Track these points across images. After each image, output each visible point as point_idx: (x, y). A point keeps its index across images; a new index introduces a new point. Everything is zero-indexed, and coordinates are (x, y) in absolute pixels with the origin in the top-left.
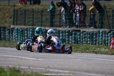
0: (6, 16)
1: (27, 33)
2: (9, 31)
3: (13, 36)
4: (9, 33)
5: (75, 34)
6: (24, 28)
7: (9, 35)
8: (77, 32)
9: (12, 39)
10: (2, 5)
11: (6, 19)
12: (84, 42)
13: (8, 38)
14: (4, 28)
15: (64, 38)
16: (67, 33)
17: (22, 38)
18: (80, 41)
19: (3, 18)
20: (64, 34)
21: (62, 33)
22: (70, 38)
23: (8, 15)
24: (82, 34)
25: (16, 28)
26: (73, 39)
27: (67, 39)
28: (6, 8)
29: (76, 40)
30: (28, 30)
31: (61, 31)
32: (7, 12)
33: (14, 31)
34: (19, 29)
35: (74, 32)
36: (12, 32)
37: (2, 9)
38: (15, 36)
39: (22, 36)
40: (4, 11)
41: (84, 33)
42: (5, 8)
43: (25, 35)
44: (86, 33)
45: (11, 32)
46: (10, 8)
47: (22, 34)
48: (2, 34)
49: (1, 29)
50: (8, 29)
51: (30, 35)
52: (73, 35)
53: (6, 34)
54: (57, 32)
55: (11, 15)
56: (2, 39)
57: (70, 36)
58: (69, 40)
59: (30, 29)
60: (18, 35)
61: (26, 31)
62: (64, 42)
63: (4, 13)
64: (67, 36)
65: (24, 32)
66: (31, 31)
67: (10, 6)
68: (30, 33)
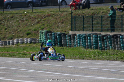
0: (57, 21)
2: (69, 37)
3: (75, 42)
4: (70, 39)
6: (87, 34)
7: (70, 41)
9: (74, 45)
10: (53, 11)
11: (58, 24)
13: (69, 44)
14: (65, 35)
17: (85, 44)
19: (55, 23)
23: (60, 20)
30: (91, 36)
32: (59, 18)
33: (75, 37)
34: (81, 35)
36: (74, 38)
37: (54, 15)
38: (77, 42)
39: (85, 42)
42: (56, 14)
43: (88, 41)
45: (72, 38)
46: (61, 13)
47: (85, 40)
48: (63, 41)
49: (62, 36)
50: (68, 35)
51: (93, 41)
53: (66, 40)
54: (123, 37)
55: (63, 20)
56: (63, 45)
59: (93, 35)
60: (80, 41)
61: (88, 37)
63: (56, 18)
65: (86, 38)
66: (94, 37)
67: (61, 11)
68: (94, 39)
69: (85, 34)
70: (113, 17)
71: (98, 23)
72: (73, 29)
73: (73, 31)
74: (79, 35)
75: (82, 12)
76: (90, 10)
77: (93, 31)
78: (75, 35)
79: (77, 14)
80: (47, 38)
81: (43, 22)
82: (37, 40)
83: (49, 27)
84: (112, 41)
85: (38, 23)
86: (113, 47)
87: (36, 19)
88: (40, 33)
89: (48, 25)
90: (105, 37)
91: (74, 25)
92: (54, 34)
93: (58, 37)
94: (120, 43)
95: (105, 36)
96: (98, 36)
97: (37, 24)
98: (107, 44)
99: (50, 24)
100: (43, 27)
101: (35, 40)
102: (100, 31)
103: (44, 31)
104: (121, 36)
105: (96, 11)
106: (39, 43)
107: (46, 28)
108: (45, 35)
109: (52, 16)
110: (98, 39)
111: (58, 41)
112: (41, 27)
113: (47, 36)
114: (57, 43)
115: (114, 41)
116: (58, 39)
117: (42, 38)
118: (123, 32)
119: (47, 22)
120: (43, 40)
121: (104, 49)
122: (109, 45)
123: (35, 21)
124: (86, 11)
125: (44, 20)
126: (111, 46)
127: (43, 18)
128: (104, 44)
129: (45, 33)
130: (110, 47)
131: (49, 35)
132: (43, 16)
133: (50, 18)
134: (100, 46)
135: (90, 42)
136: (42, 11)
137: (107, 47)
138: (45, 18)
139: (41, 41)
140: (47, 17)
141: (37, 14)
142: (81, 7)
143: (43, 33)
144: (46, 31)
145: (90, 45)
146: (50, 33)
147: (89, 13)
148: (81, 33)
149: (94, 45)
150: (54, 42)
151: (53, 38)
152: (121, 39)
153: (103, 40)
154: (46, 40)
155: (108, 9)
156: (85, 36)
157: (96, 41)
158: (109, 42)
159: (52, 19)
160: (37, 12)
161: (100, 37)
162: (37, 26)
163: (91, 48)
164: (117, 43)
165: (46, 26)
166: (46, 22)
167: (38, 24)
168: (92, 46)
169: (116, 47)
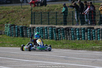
0: (20, 16)
1: (47, 31)
2: (30, 30)
4: (30, 31)
5: (90, 31)
6: (44, 27)
7: (30, 33)
8: (91, 29)
10: (16, 8)
11: (20, 18)
12: (99, 37)
13: (29, 36)
14: (26, 27)
15: (80, 34)
16: (83, 30)
17: (43, 35)
18: (95, 36)
19: (18, 18)
20: (80, 31)
21: (78, 30)
22: (86, 34)
23: (22, 15)
24: (96, 31)
25: (36, 28)
26: (88, 35)
27: (83, 35)
28: (20, 10)
29: (91, 35)
30: (48, 29)
31: (77, 29)
32: (21, 13)
33: (35, 29)
34: (39, 28)
35: (88, 30)
37: (17, 11)
40: (18, 13)
41: (98, 30)
43: (45, 33)
44: (100, 30)
45: (32, 30)
46: (23, 10)
47: (43, 32)
48: (24, 32)
49: (23, 29)
50: (29, 28)
51: (49, 33)
52: (88, 32)
53: (27, 32)
54: (74, 30)
55: (24, 15)
56: (25, 36)
57: (86, 33)
58: (84, 36)
59: (49, 28)
61: (45, 30)
62: (81, 38)
63: (19, 14)
64: (82, 33)
65: (44, 30)
66: (50, 30)
67: (23, 8)
68: (50, 31)
69: (43, 27)
70: (65, 13)
71: (53, 18)
72: (33, 23)
73: (33, 24)
74: (38, 28)
75: (40, 8)
76: (47, 7)
77: (49, 24)
78: (34, 27)
79: (36, 10)
80: (11, 30)
81: (8, 17)
82: (3, 32)
83: (13, 21)
84: (65, 33)
85: (4, 17)
86: (66, 38)
87: (2, 15)
88: (5, 26)
89: (12, 20)
90: (59, 30)
91: (34, 20)
92: (17, 27)
93: (20, 29)
94: (71, 34)
95: (59, 28)
96: (54, 28)
97: (2, 19)
98: (60, 36)
99: (14, 19)
100: (7, 21)
101: (1, 32)
102: (55, 25)
103: (9, 25)
104: (72, 29)
105: (52, 8)
106: (5, 34)
107: (11, 22)
108: (9, 28)
109: (15, 12)
110: (54, 31)
111: (20, 33)
112: (6, 21)
113: (11, 28)
114: (20, 35)
115: (66, 33)
116: (20, 31)
117: (7, 30)
118: (73, 25)
119: (12, 17)
120: (8, 32)
121: (58, 40)
122: (62, 36)
123: (2, 16)
124: (43, 8)
125: (8, 16)
126: (64, 36)
127: (8, 14)
128: (58, 35)
129: (9, 26)
130: (63, 38)
131: (12, 27)
132: (8, 12)
133: (14, 13)
134: (55, 37)
135: (47, 33)
136: (7, 7)
137: (60, 38)
138: (9, 13)
139: (6, 32)
140: (11, 13)
141: (3, 10)
142: (39, 5)
143: (8, 26)
144: (10, 25)
145: (47, 36)
146: (13, 27)
147: (46, 9)
148: (39, 26)
149: (50, 36)
150: (17, 33)
151: (16, 30)
152: (72, 31)
153: (57, 32)
154: (10, 32)
155: (61, 7)
156: (43, 29)
157: (52, 33)
158: (63, 33)
159: (15, 15)
160: (3, 9)
161: (55, 30)
162: (3, 20)
163: (47, 38)
164: (69, 34)
165: (10, 20)
166: (10, 17)
167: (4, 19)
168: (49, 37)
169: (68, 37)
